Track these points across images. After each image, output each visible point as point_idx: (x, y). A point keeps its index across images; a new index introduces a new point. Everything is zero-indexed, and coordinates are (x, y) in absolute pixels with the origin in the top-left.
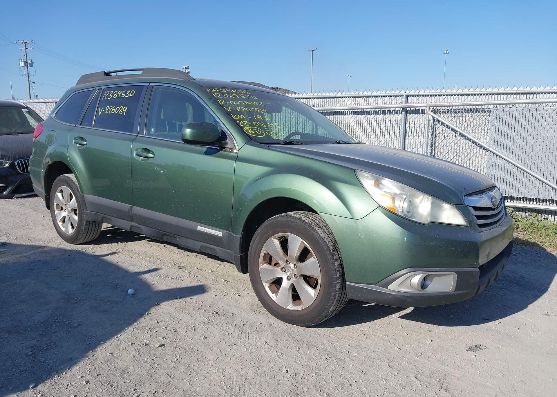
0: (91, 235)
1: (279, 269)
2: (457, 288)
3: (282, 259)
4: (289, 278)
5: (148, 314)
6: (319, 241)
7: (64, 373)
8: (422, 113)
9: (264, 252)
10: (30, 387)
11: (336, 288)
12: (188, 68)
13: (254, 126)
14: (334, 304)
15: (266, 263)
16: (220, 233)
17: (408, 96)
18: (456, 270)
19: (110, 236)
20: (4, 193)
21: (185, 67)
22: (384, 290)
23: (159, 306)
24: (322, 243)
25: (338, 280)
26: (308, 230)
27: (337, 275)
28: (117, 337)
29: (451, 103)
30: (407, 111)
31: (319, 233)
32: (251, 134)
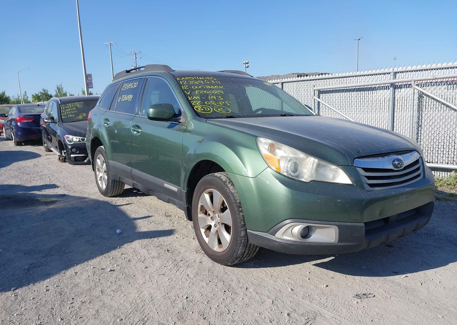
0: (117, 190)
1: (209, 218)
2: (340, 240)
3: (210, 210)
4: (216, 225)
5: (119, 248)
6: (229, 195)
7: (38, 283)
8: (409, 87)
9: (200, 204)
10: (12, 289)
11: (241, 234)
12: (248, 63)
13: (206, 105)
14: (241, 247)
15: (202, 213)
16: (176, 188)
17: (396, 73)
18: (337, 223)
19: (135, 192)
20: (85, 161)
21: (246, 62)
22: (272, 238)
23: (132, 243)
24: (231, 197)
25: (242, 228)
26: (223, 186)
27: (242, 224)
28: (87, 262)
29: (435, 76)
30: (395, 86)
31: (230, 189)
32: (200, 111)
